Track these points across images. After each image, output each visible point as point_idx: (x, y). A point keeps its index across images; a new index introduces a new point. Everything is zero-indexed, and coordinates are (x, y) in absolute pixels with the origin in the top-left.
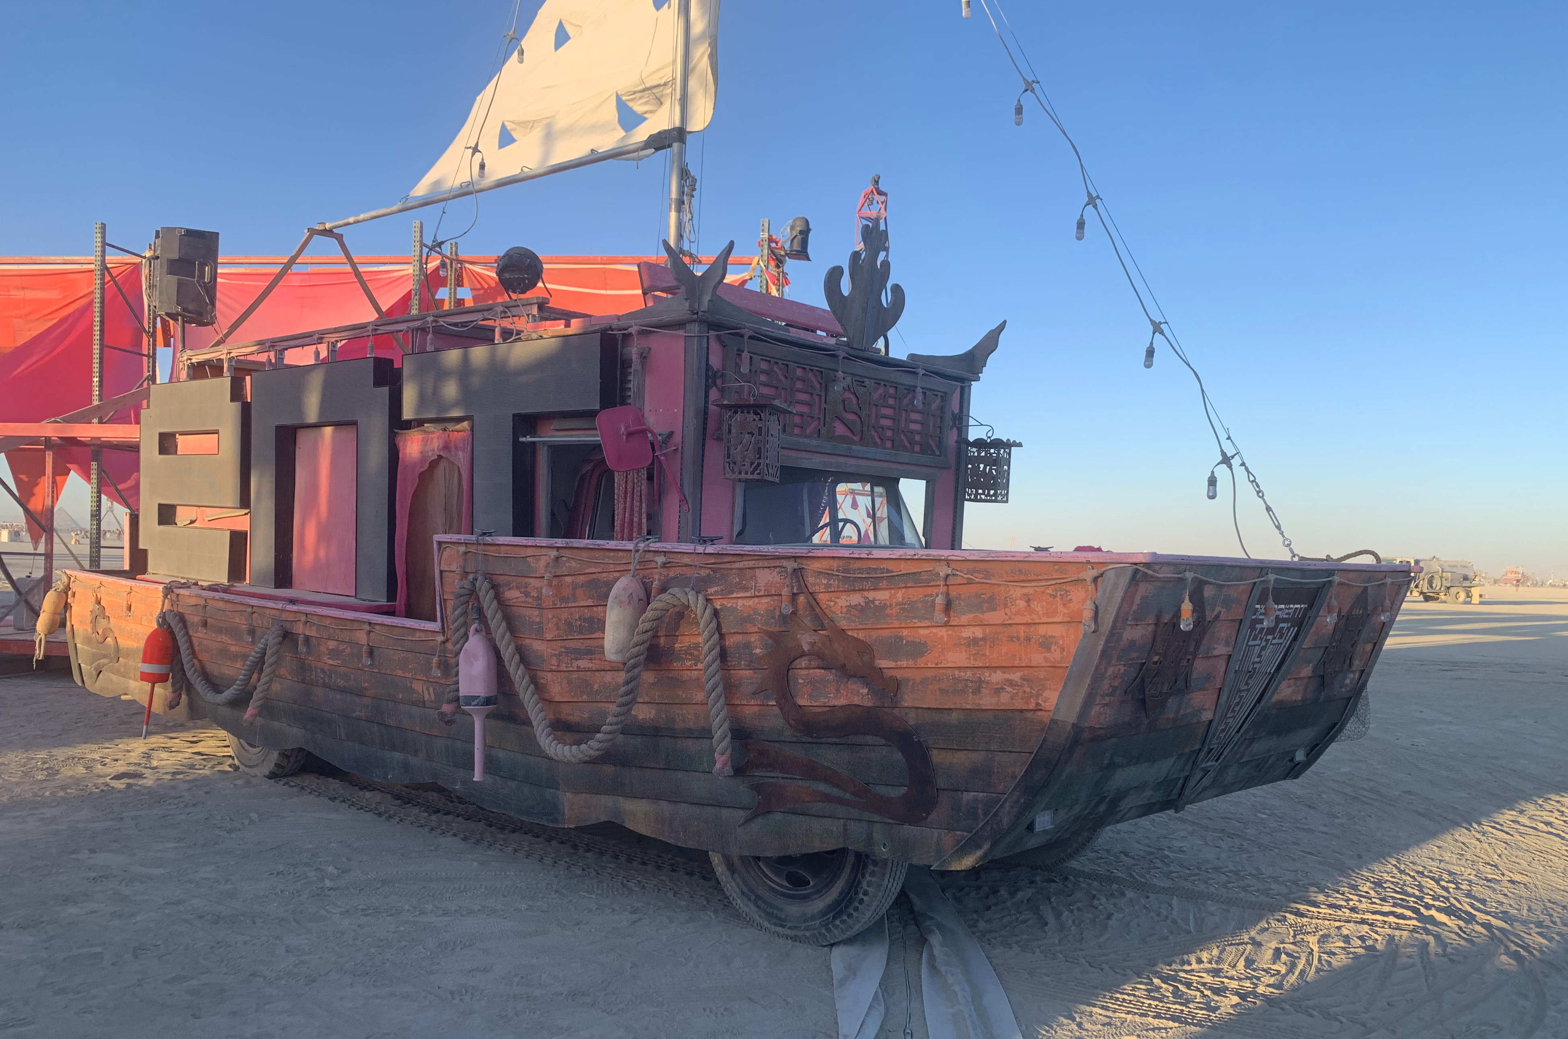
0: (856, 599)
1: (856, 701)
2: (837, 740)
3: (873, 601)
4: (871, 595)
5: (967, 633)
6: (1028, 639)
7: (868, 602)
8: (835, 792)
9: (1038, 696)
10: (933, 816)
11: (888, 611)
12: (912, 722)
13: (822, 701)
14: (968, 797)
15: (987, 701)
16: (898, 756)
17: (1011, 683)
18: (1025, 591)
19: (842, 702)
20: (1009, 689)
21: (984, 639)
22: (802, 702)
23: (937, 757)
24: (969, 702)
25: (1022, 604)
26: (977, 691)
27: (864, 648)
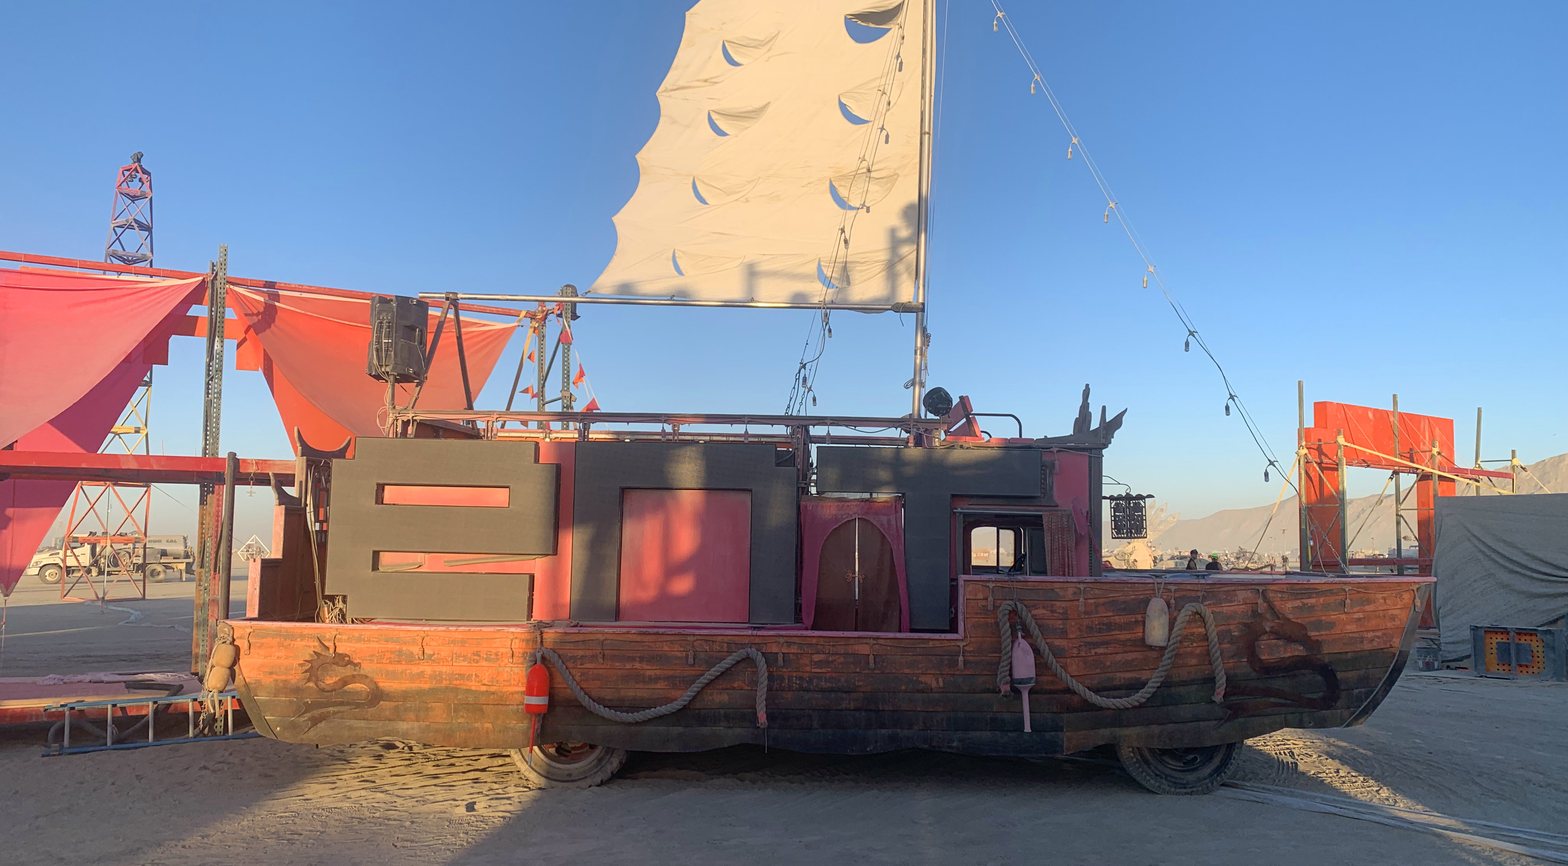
0: (1298, 603)
1: (1296, 653)
2: (1285, 674)
3: (1307, 604)
4: (1305, 601)
5: (1356, 616)
6: (1384, 616)
7: (1304, 604)
8: (1282, 701)
9: (1390, 641)
10: (1338, 704)
11: (1316, 608)
12: (1327, 660)
13: (1277, 656)
14: (1356, 691)
15: (1367, 646)
16: (1319, 678)
17: (1378, 637)
18: (1383, 595)
19: (1288, 655)
20: (1376, 639)
21: (1364, 618)
22: (1263, 658)
23: (1339, 675)
24: (1358, 647)
25: (1382, 601)
26: (1362, 642)
27: (1302, 627)
